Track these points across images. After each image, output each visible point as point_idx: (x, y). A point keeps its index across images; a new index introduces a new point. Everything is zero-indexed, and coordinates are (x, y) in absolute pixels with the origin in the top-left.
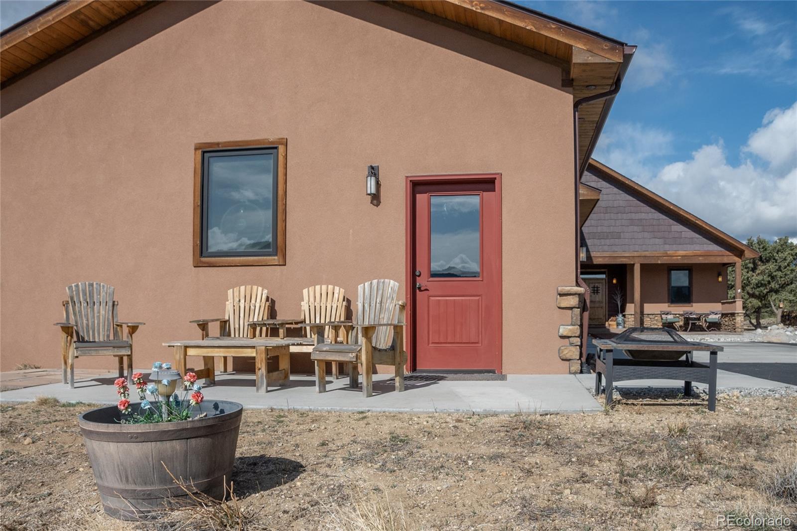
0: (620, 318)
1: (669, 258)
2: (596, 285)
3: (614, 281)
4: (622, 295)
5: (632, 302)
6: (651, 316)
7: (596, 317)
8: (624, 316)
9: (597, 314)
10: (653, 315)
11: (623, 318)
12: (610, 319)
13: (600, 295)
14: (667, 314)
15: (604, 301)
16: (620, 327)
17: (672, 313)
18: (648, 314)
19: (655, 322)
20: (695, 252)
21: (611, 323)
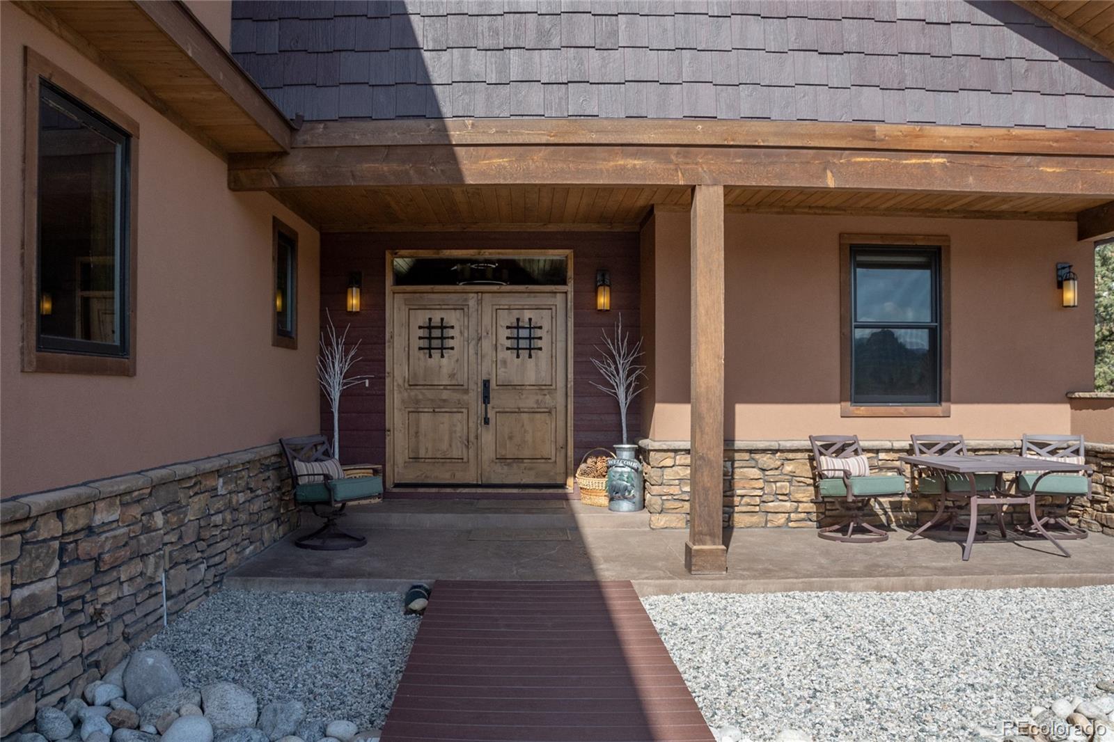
0: (624, 462)
1: (883, 159)
2: (527, 315)
3: (603, 301)
4: (633, 362)
5: (682, 393)
6: (765, 460)
7: (526, 453)
8: (641, 454)
9: (529, 438)
10: (774, 452)
11: (636, 464)
12: (583, 466)
13: (543, 356)
14: (840, 452)
15: (560, 383)
16: (625, 506)
17: (864, 444)
18: (751, 451)
19: (784, 486)
20: (1016, 132)
21: (584, 481)
